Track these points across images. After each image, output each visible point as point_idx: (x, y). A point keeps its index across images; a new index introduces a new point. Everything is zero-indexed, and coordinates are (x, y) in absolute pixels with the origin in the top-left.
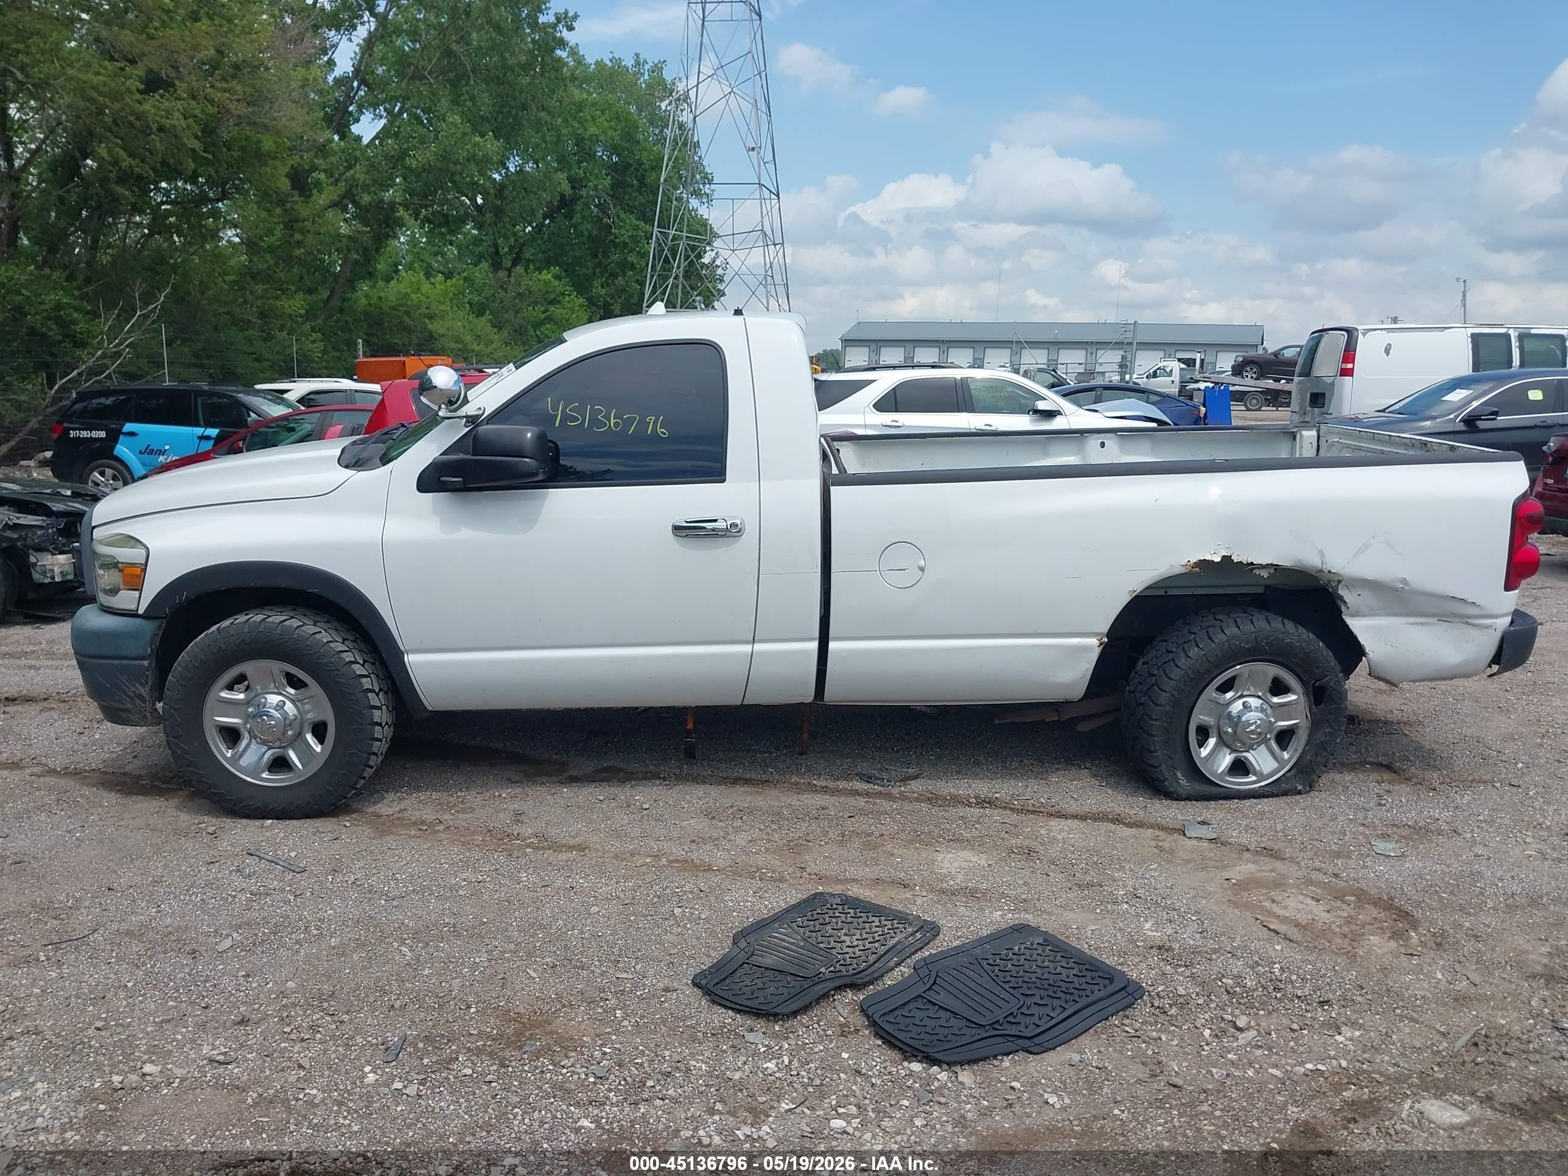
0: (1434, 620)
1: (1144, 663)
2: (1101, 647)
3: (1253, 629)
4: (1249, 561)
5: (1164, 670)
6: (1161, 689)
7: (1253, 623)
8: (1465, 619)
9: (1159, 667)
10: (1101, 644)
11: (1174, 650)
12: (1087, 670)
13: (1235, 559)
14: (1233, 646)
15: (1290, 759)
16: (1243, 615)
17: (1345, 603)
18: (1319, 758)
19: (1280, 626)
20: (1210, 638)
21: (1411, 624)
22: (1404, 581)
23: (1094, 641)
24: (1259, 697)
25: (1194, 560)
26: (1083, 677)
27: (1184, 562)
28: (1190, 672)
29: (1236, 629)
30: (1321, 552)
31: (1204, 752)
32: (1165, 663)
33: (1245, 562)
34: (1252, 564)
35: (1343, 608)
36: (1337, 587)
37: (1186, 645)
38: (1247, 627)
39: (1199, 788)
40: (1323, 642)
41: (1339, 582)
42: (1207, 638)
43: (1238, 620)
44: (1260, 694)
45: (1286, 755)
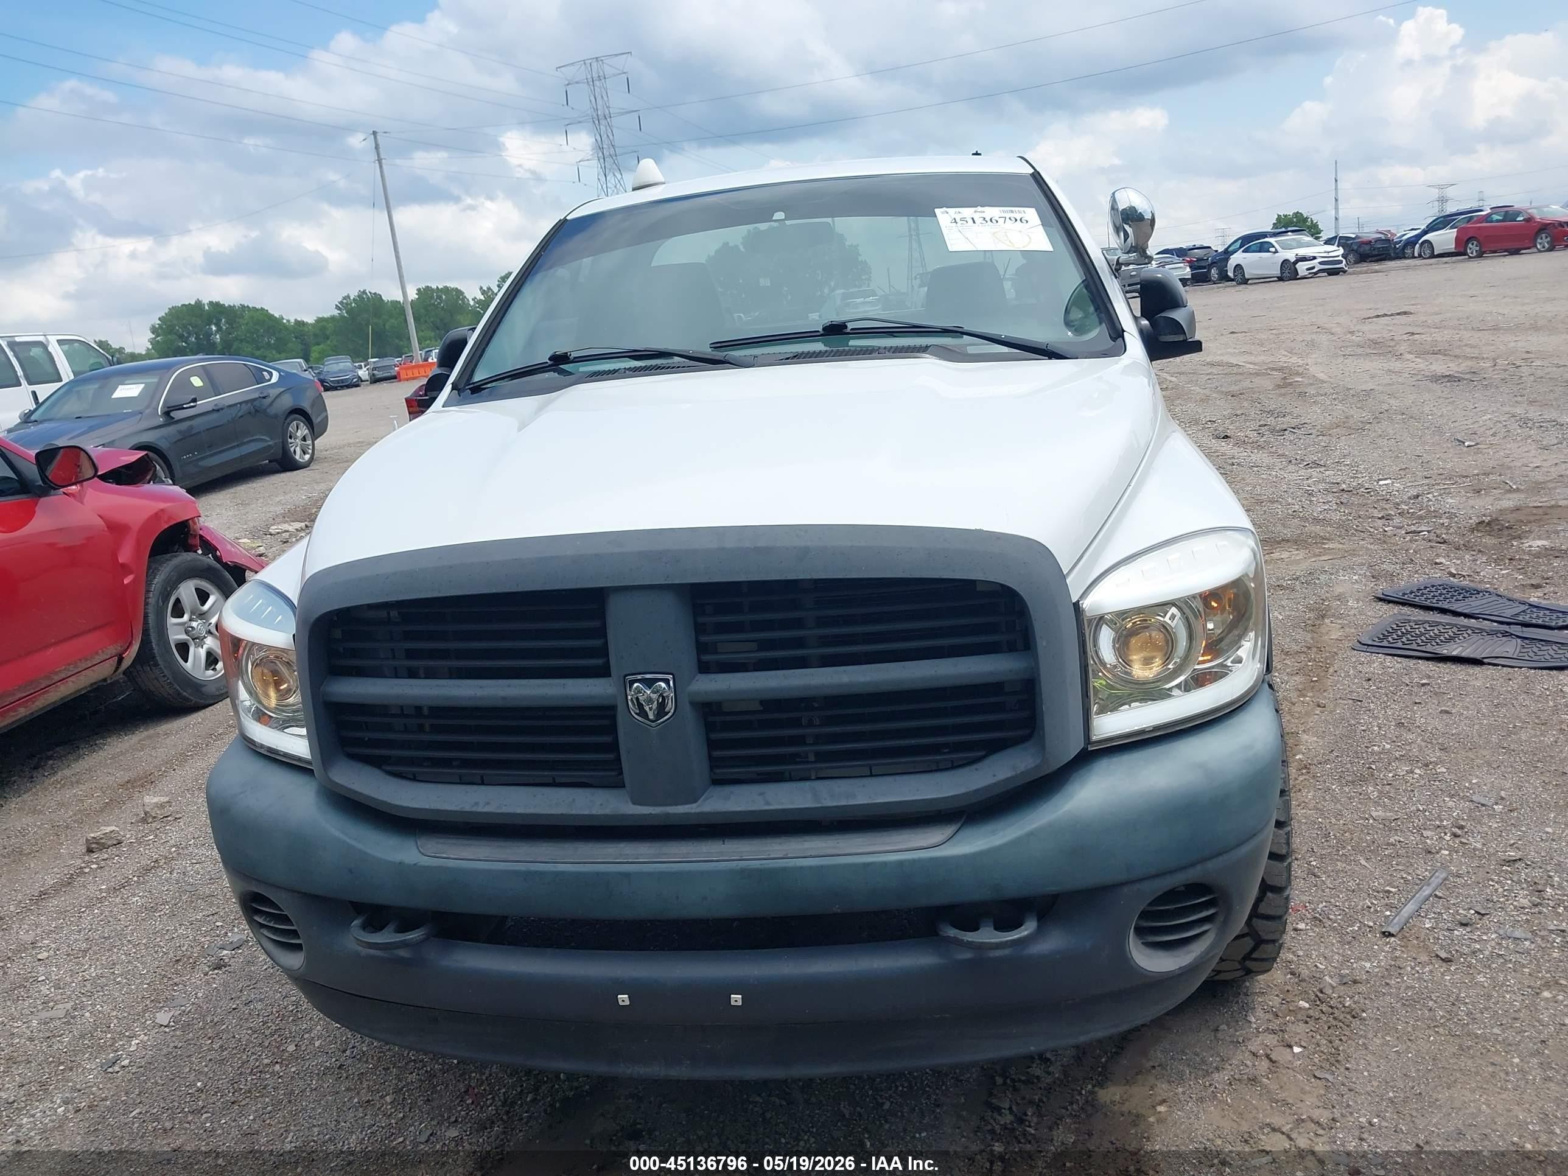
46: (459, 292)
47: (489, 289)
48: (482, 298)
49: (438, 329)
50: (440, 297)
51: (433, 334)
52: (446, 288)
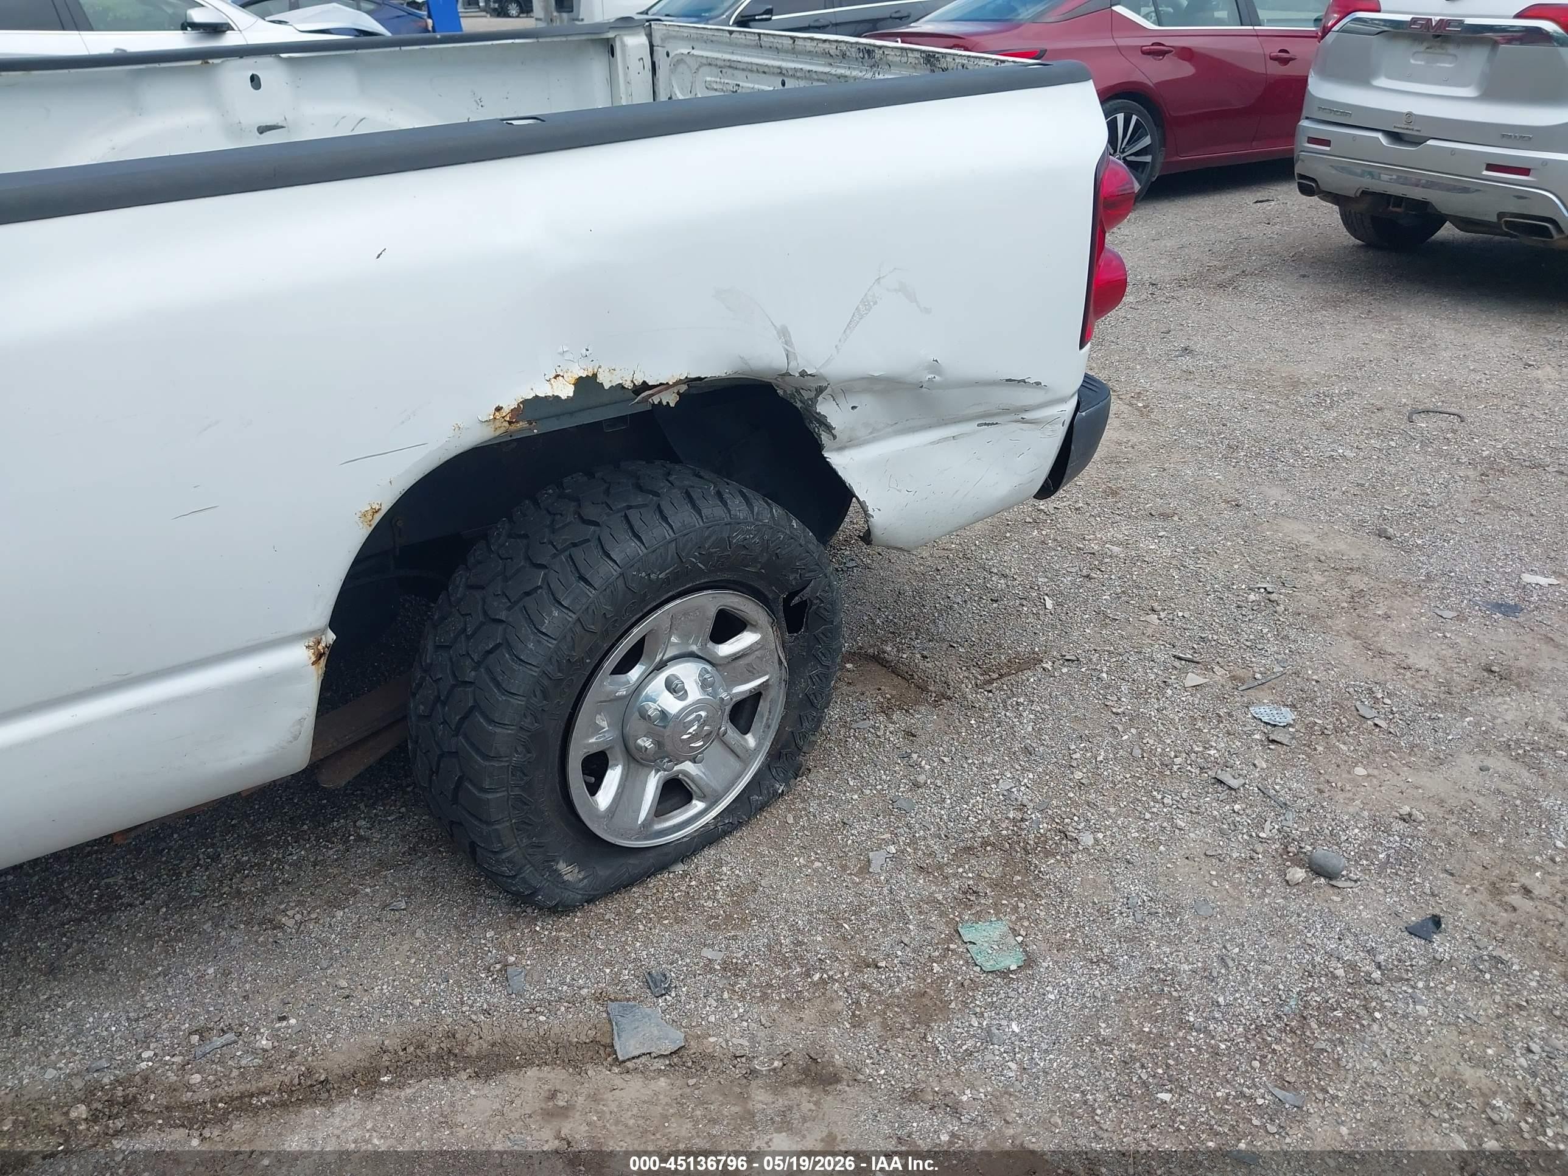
0: (972, 426)
1: (439, 647)
2: (323, 662)
3: (669, 535)
4: (638, 381)
5: (489, 671)
6: (491, 721)
7: (665, 519)
8: (1018, 414)
9: (479, 664)
10: (320, 656)
11: (503, 616)
12: (300, 721)
13: (607, 380)
14: (634, 586)
15: (759, 745)
16: (640, 500)
17: (829, 428)
18: (806, 724)
19: (719, 511)
20: (582, 578)
21: (939, 442)
22: (935, 366)
23: (300, 655)
24: (692, 656)
25: (509, 403)
26: (296, 738)
27: (488, 413)
28: (550, 669)
29: (634, 544)
30: (784, 333)
31: (604, 798)
32: (490, 652)
33: (628, 385)
34: (645, 386)
35: (825, 438)
36: (814, 400)
37: (529, 602)
38: (657, 533)
39: (604, 871)
40: (798, 516)
41: (820, 390)
42: (573, 579)
43: (633, 515)
44: (694, 648)
45: (751, 740)
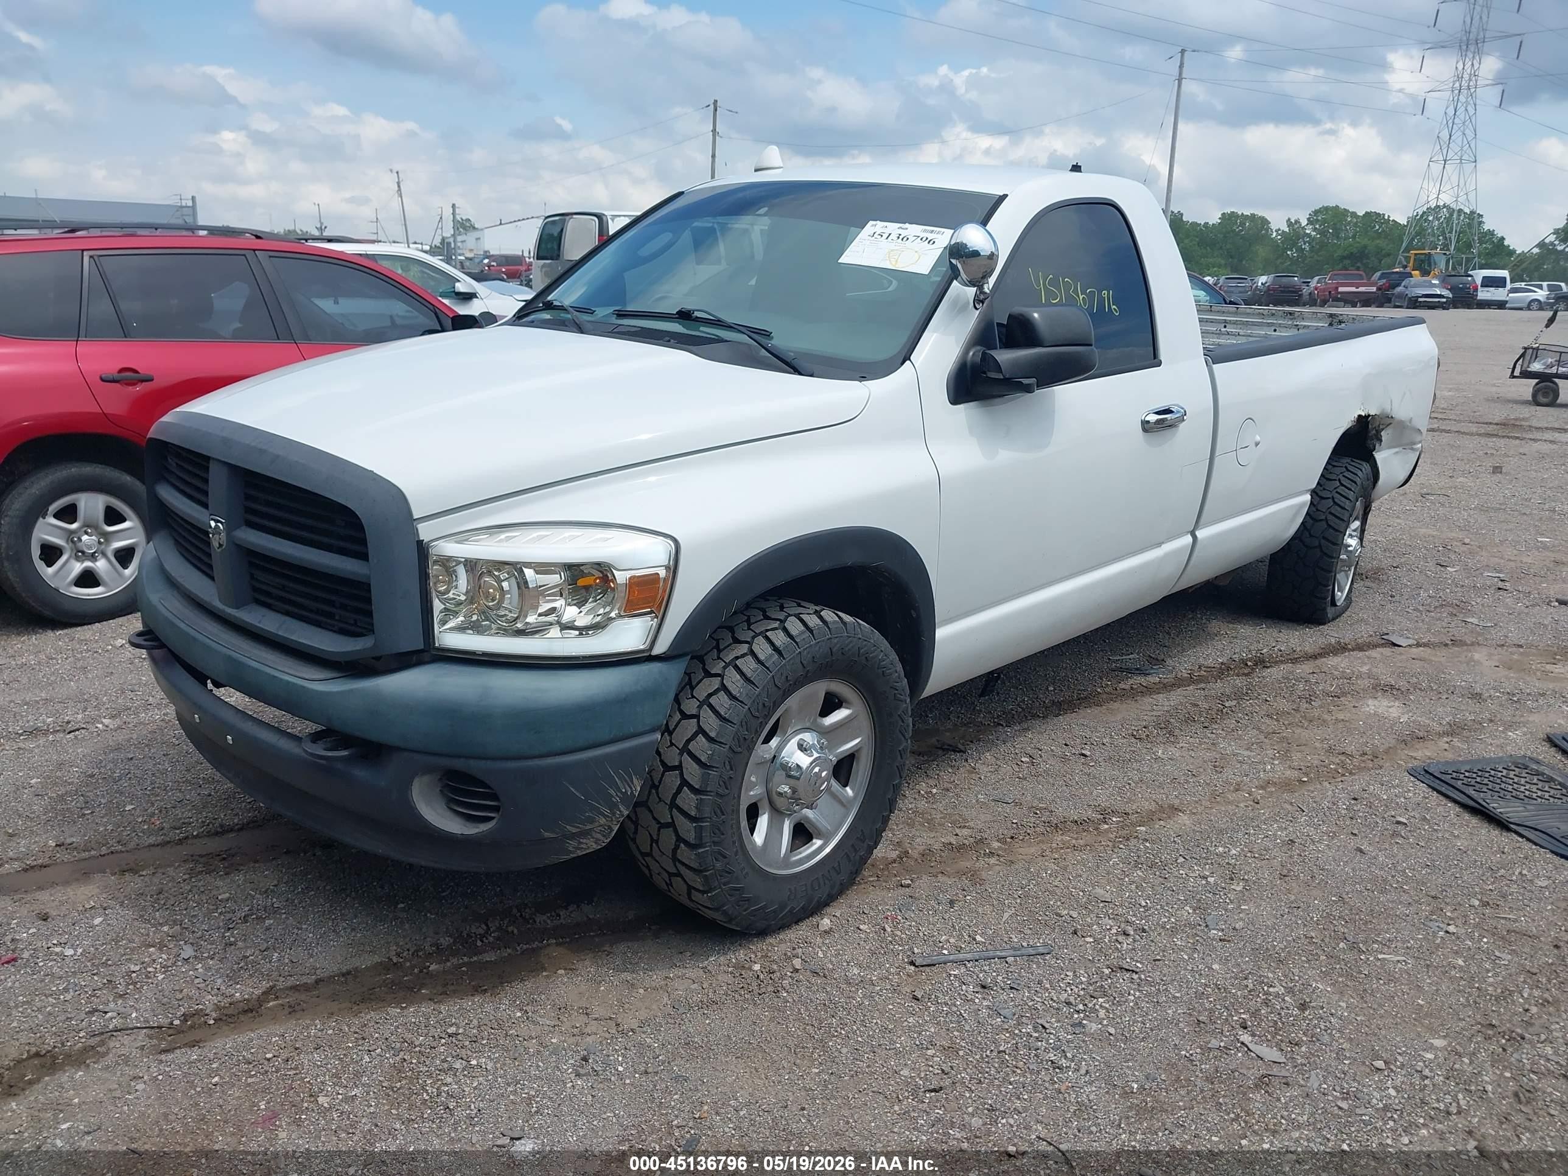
46: (1265, 222)
47: (1297, 222)
48: (1287, 230)
49: (1232, 257)
50: (1243, 224)
51: (1223, 262)
52: (1253, 215)
